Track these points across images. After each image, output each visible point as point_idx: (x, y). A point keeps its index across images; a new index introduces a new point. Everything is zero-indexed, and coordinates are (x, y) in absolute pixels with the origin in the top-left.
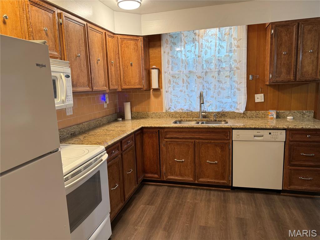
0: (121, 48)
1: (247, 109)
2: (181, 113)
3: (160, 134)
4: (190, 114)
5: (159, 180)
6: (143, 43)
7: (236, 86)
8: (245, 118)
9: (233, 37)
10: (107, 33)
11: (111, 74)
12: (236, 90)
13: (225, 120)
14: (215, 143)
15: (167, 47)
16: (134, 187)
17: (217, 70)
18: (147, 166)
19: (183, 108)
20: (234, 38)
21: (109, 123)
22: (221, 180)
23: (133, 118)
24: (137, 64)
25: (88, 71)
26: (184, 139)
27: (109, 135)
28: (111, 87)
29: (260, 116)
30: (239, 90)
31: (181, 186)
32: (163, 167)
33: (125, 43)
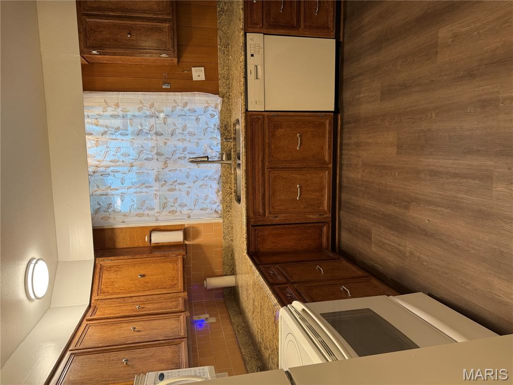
0: (115, 294)
1: (216, 92)
2: (223, 194)
3: (258, 224)
4: (224, 178)
5: (331, 225)
6: (106, 258)
7: (180, 108)
8: (229, 95)
9: (102, 113)
10: (88, 317)
11: (159, 310)
12: (186, 109)
13: (234, 124)
14: (269, 137)
15: (114, 217)
16: (345, 263)
17: (154, 137)
18: (311, 245)
19: (215, 190)
20: (104, 112)
21: (241, 312)
22: (325, 128)
23: (233, 272)
24: (142, 267)
25: (152, 346)
26: (264, 185)
27: (261, 305)
28: (181, 308)
29: (226, 72)
30: (186, 104)
31: (338, 190)
32: (310, 218)
33: (106, 287)
